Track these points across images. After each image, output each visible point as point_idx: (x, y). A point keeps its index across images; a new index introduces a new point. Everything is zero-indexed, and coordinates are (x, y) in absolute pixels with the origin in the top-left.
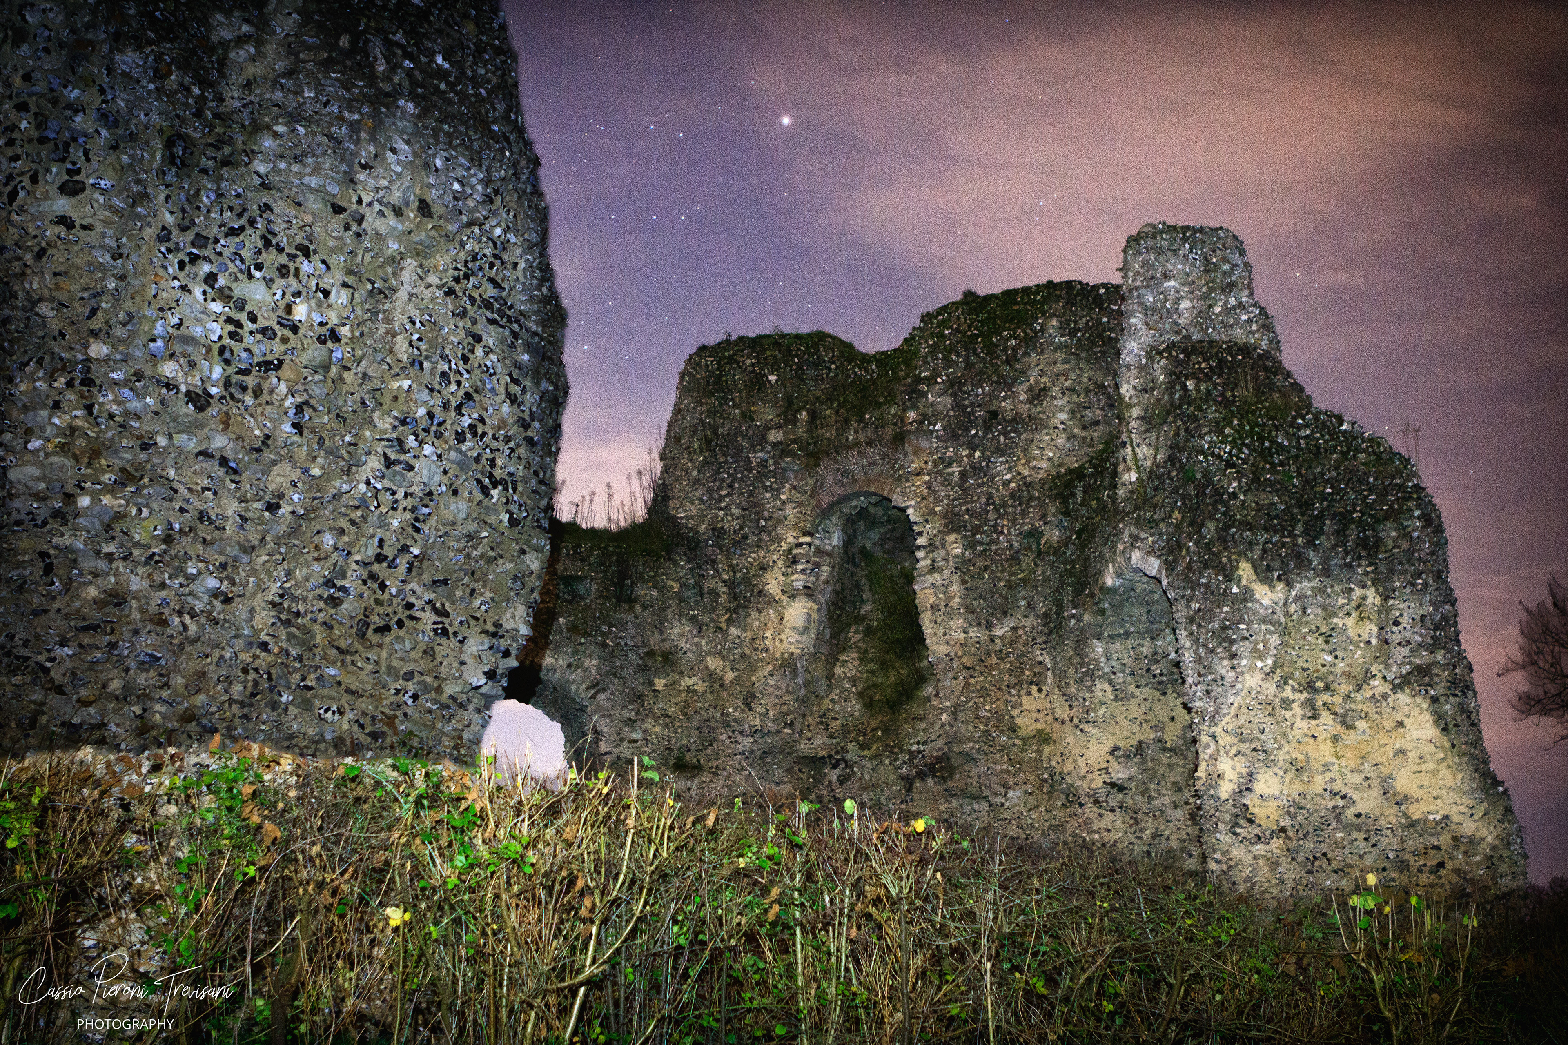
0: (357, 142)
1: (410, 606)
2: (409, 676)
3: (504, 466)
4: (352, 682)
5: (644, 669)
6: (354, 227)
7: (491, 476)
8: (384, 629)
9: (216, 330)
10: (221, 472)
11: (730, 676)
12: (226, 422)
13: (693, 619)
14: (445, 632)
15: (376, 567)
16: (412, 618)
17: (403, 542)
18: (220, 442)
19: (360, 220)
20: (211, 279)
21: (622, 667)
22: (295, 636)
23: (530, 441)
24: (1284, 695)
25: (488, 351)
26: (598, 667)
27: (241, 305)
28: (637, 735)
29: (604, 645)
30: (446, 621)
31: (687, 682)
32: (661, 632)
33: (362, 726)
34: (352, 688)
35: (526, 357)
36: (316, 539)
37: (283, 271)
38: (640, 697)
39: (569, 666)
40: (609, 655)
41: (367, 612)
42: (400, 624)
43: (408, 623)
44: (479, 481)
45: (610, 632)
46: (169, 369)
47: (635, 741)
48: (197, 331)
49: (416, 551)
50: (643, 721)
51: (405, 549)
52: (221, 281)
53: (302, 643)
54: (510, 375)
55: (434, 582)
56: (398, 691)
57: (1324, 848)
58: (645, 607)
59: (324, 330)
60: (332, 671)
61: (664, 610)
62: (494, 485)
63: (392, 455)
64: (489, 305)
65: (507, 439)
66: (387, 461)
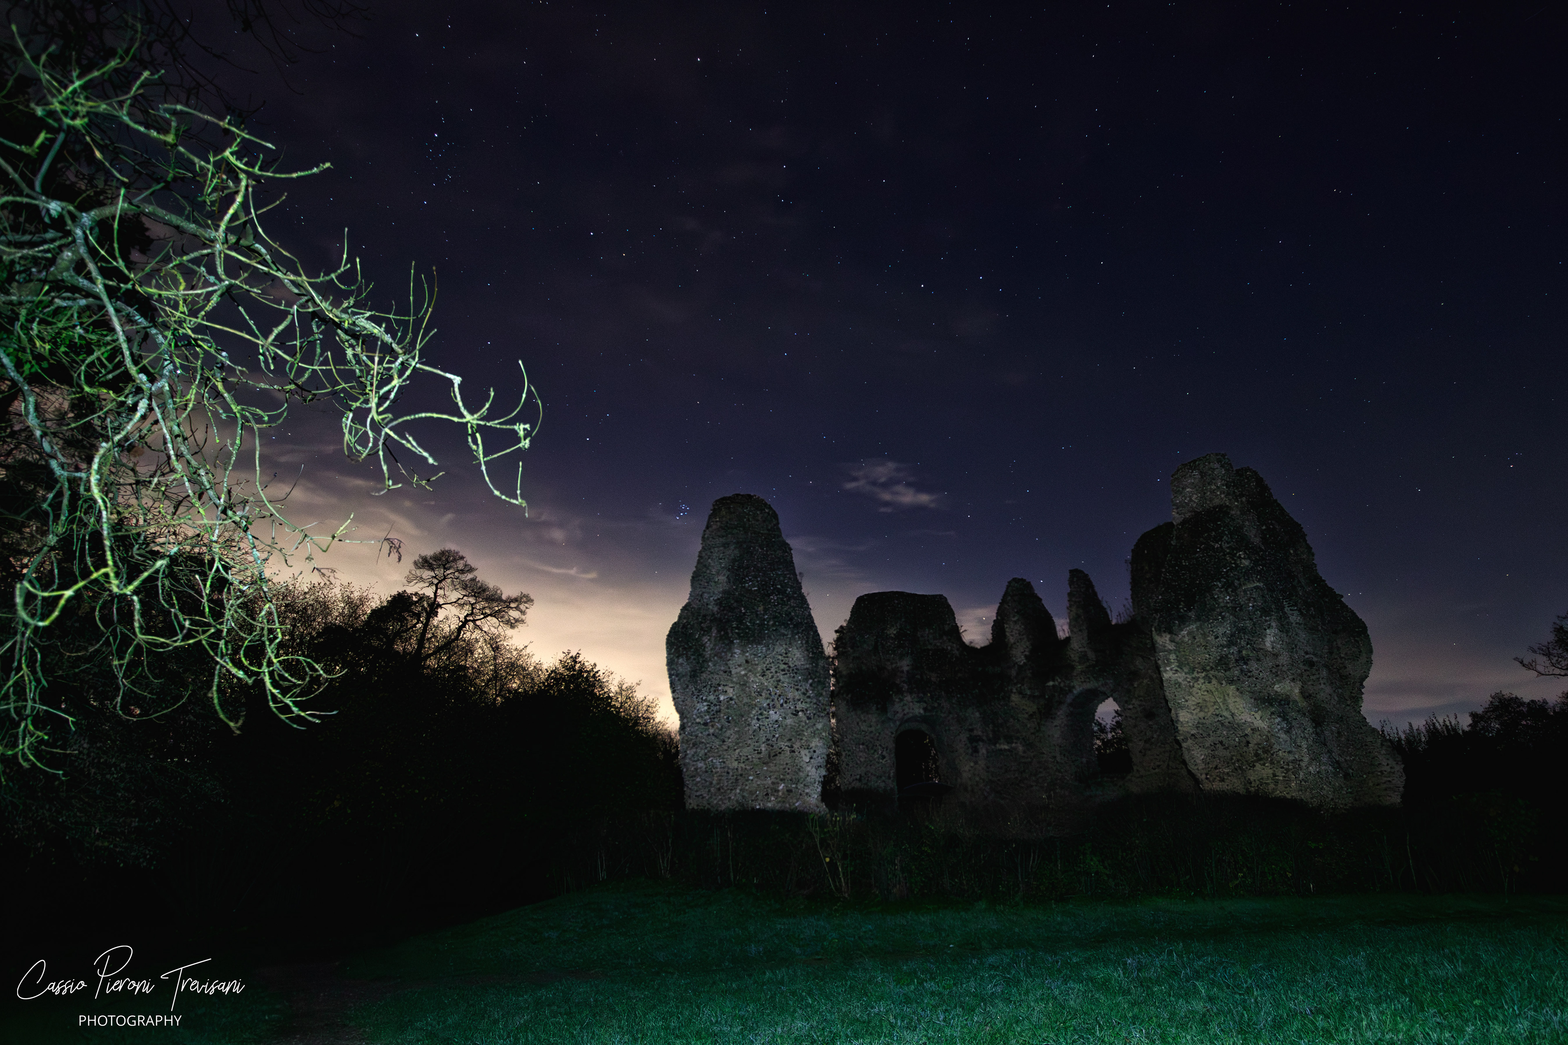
0: (727, 656)
1: (781, 748)
2: (787, 764)
3: (800, 706)
4: (770, 769)
6: (729, 674)
7: (796, 711)
8: (776, 755)
9: (706, 708)
10: (714, 738)
12: (713, 726)
14: (794, 752)
15: (768, 742)
16: (782, 751)
18: (711, 731)
19: (730, 672)
20: (702, 698)
22: (748, 764)
23: (809, 697)
24: (1194, 676)
25: (783, 683)
27: (709, 701)
30: (793, 749)
33: (777, 779)
35: (800, 677)
36: (746, 742)
37: (715, 691)
41: (769, 752)
42: (780, 753)
44: (792, 714)
46: (698, 720)
48: (703, 710)
49: (777, 736)
51: (774, 736)
52: (704, 698)
53: (751, 765)
54: (795, 685)
55: (788, 740)
56: (784, 769)
59: (728, 699)
60: (765, 768)
62: (798, 712)
63: (760, 717)
64: (783, 670)
65: (799, 700)
66: (758, 719)
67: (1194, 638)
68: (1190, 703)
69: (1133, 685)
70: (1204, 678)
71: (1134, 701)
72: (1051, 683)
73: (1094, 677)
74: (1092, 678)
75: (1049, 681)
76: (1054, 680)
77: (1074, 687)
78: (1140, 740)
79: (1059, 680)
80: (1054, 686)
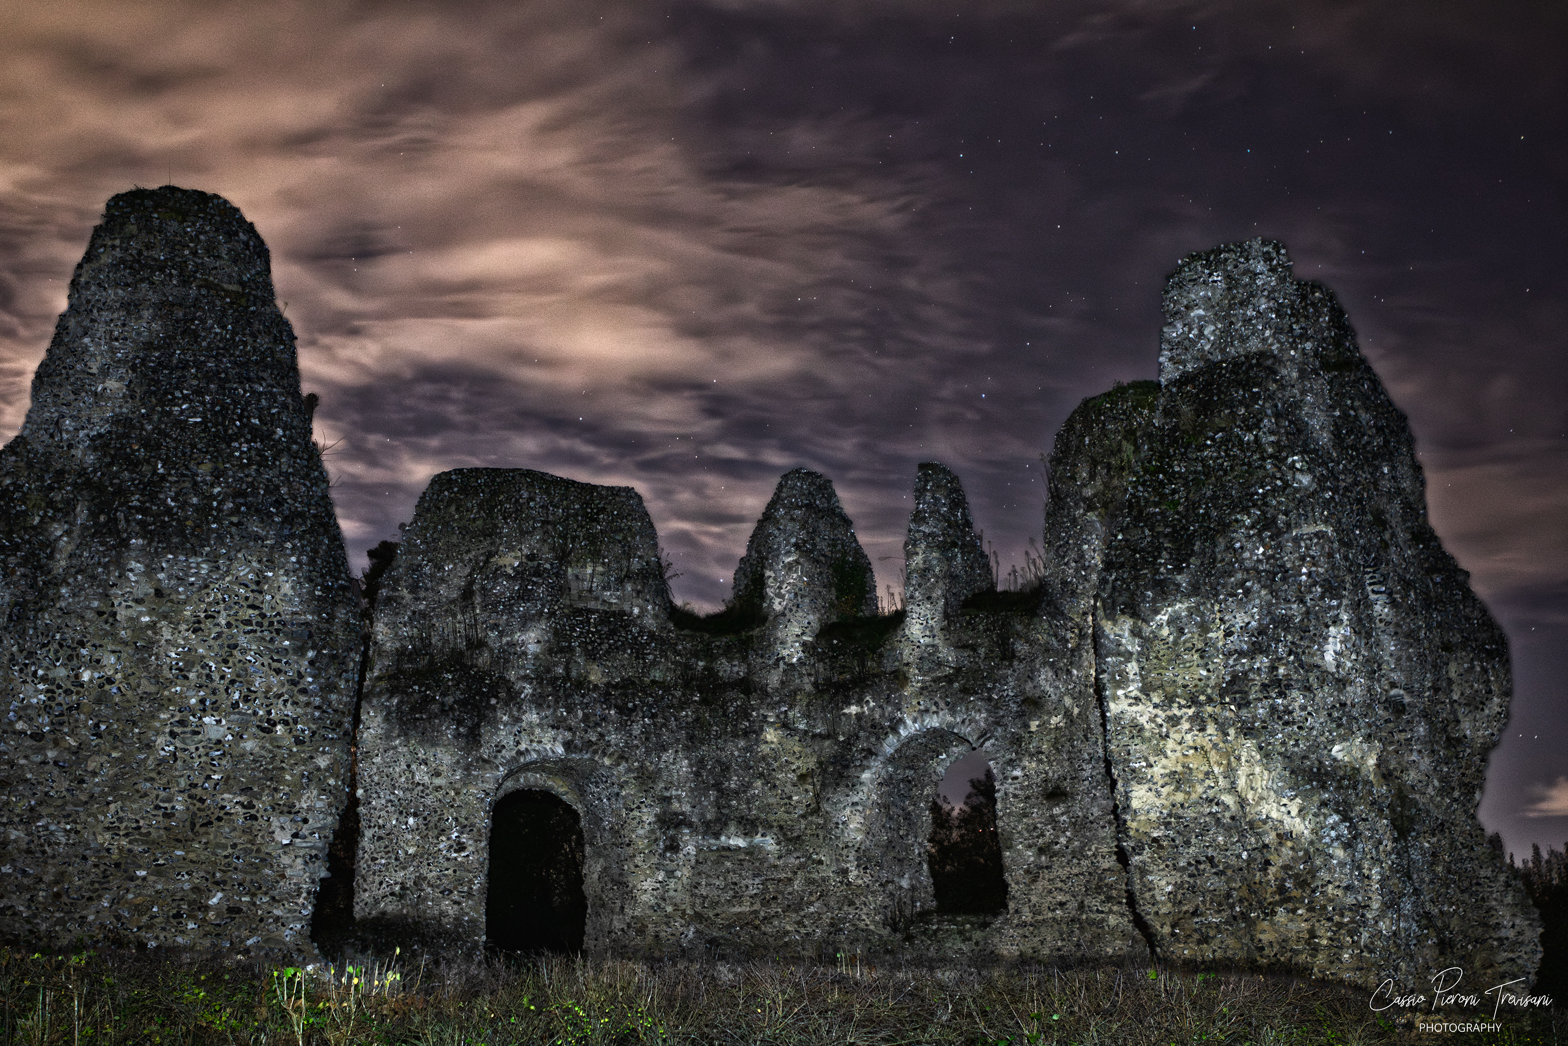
0: (108, 574)
1: (223, 807)
2: (234, 846)
3: (280, 710)
4: (192, 856)
5: (1020, 715)
6: (111, 620)
7: (268, 721)
8: (208, 824)
9: (42, 698)
10: (54, 770)
11: (1076, 711)
12: (55, 743)
13: (1052, 665)
14: (254, 818)
15: (193, 791)
16: (227, 814)
17: (205, 774)
18: (52, 754)
19: (114, 614)
20: (35, 673)
21: (1003, 716)
22: (136, 840)
23: (304, 690)
24: (1171, 713)
25: (244, 651)
26: (986, 720)
27: (53, 682)
28: (1018, 773)
29: (990, 699)
30: (253, 812)
31: (1054, 720)
32: (1032, 679)
33: (207, 880)
34: (195, 859)
35: (287, 643)
36: (136, 787)
37: (70, 658)
38: (1017, 740)
39: (963, 722)
40: (994, 706)
41: (194, 815)
42: (219, 819)
43: (225, 817)
44: (258, 726)
45: (994, 687)
46: (19, 725)
47: (1016, 778)
48: (33, 701)
49: (216, 777)
50: (1021, 760)
51: (209, 777)
52: (41, 673)
53: (144, 842)
54: (272, 658)
55: (242, 790)
56: (226, 857)
57: (1210, 852)
58: (1021, 661)
59: (102, 680)
60: (179, 853)
61: (1033, 661)
62: (275, 725)
63: (177, 730)
64: (248, 622)
65: (279, 696)
66: (173, 734)
67: (1181, 631)
68: (1157, 770)
69: (1027, 726)
70: (1191, 719)
71: (1026, 762)
72: (853, 709)
73: (947, 704)
74: (942, 705)
75: (849, 704)
76: (860, 702)
77: (901, 721)
78: (1030, 846)
79: (872, 704)
80: (859, 716)
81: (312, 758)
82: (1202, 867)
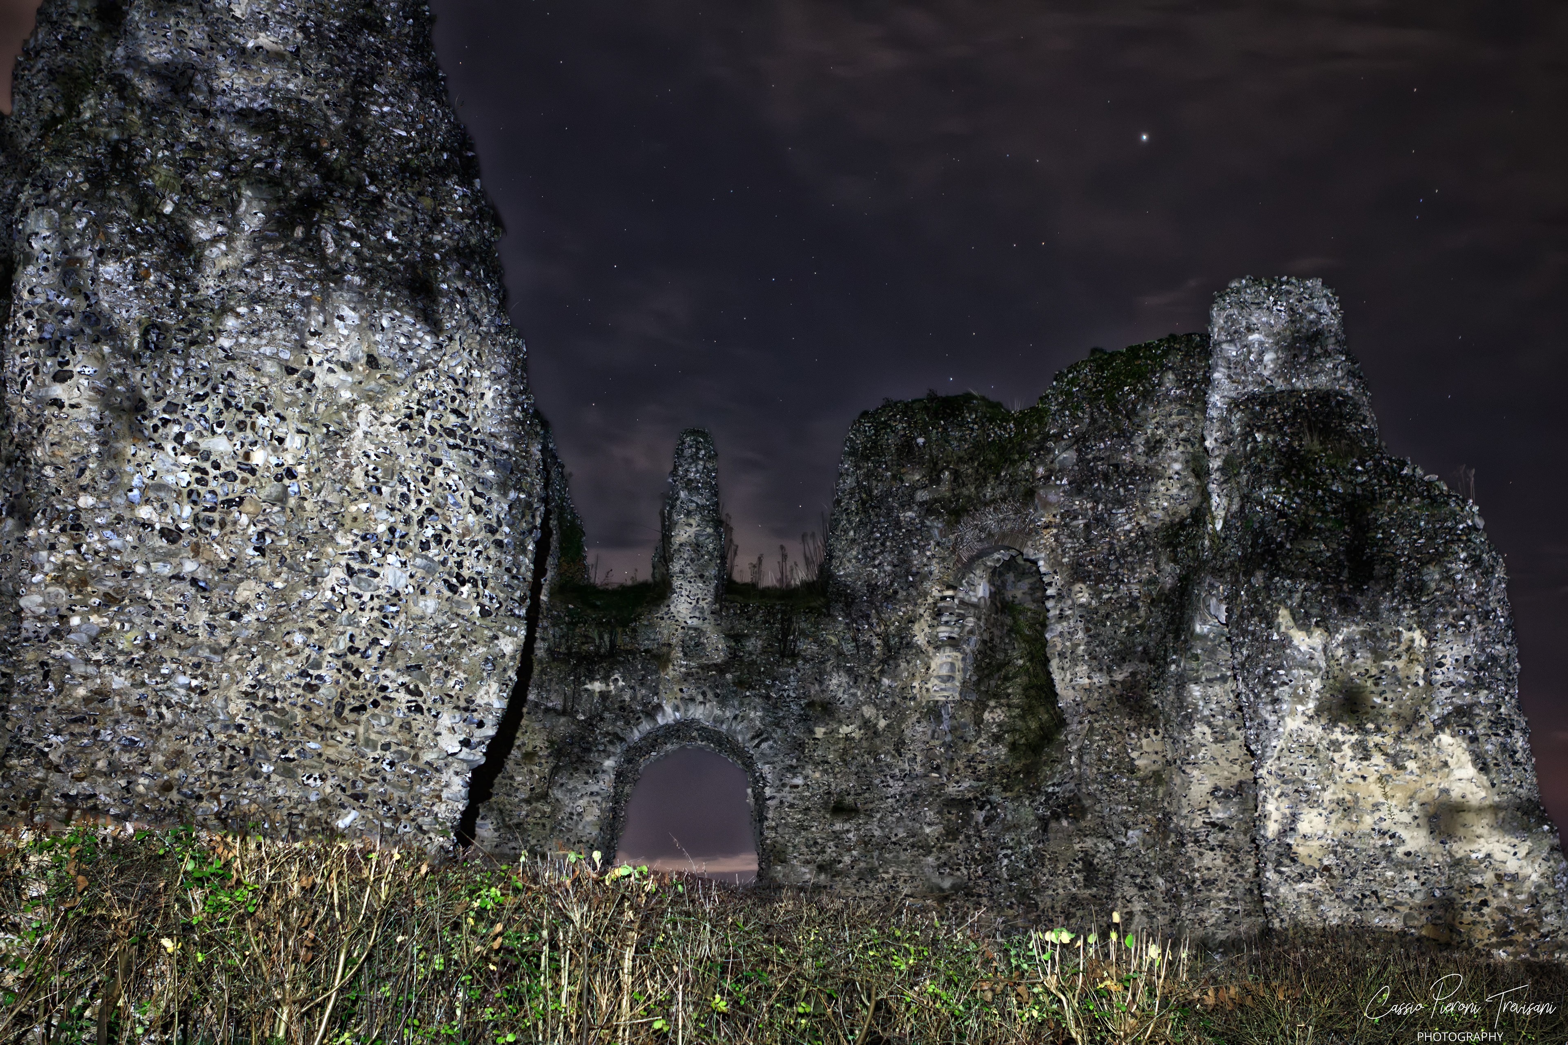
0: (308, 314)
1: (384, 688)
2: (386, 747)
3: (472, 565)
4: (331, 753)
5: (804, 719)
6: (306, 384)
7: (458, 576)
8: (360, 709)
9: (186, 477)
10: (191, 591)
11: (882, 723)
12: (196, 550)
13: (849, 671)
14: (419, 709)
15: (350, 658)
16: (386, 698)
17: (372, 636)
18: (189, 567)
19: (311, 377)
20: (179, 437)
21: (784, 718)
22: (271, 718)
23: (499, 544)
24: (1333, 737)
25: (448, 472)
26: (762, 719)
27: (206, 456)
28: (799, 781)
29: (768, 697)
30: (420, 700)
31: (844, 730)
32: (821, 683)
33: (343, 790)
34: (333, 758)
35: (491, 473)
36: (287, 638)
37: (241, 426)
38: (800, 746)
39: (735, 717)
40: (773, 706)
41: (343, 695)
42: (375, 704)
43: (383, 703)
44: (445, 581)
45: (773, 685)
46: (145, 512)
47: (797, 786)
48: (170, 479)
49: (386, 642)
50: (803, 768)
51: (375, 642)
52: (189, 438)
53: (280, 723)
54: (474, 490)
55: (408, 668)
56: (375, 760)
57: (1375, 886)
58: (806, 661)
59: (280, 470)
60: (313, 745)
61: (823, 663)
62: (463, 583)
63: (356, 565)
64: (451, 433)
65: (474, 544)
66: (350, 571)
67: (1353, 654)
69: (812, 732)
70: (1353, 746)
71: (809, 770)
72: (597, 686)
73: (717, 695)
74: (710, 695)
75: (592, 680)
76: (605, 679)
77: (659, 707)
79: (621, 683)
80: (604, 695)
81: (496, 637)
82: (1367, 901)
